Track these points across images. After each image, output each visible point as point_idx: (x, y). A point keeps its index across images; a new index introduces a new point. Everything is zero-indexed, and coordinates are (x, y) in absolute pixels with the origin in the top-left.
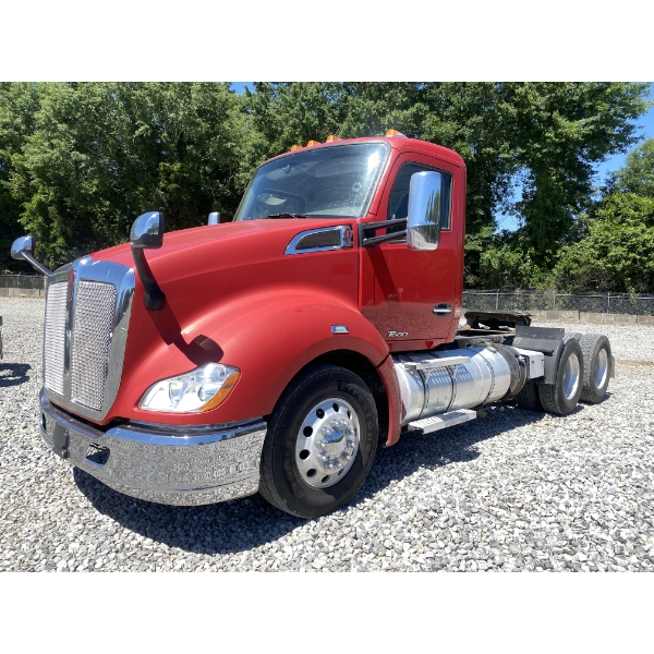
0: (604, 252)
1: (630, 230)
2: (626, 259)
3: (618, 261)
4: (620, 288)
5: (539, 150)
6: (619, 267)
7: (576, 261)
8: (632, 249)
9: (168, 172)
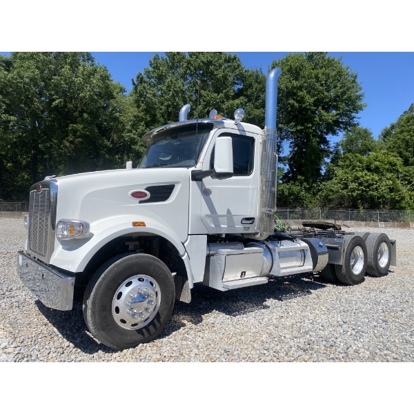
0: (346, 186)
1: (360, 174)
2: (358, 190)
3: (354, 191)
4: (355, 207)
5: (311, 128)
6: (355, 194)
7: (332, 191)
8: (361, 184)
9: (75, 131)
